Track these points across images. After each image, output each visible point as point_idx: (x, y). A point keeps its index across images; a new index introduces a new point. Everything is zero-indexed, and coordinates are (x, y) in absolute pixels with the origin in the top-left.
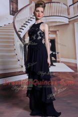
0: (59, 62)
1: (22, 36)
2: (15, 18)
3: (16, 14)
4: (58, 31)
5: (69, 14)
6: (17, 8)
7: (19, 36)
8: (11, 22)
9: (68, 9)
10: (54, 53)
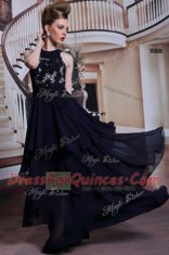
1: (21, 77)
2: (5, 36)
3: (7, 27)
4: (102, 63)
5: (126, 26)
6: (10, 14)
7: (15, 76)
9: (125, 15)
10: (94, 115)
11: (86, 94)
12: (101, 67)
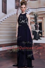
0: (44, 37)
2: (18, 11)
4: (44, 17)
8: (16, 13)
10: (41, 31)
11: (39, 26)
12: (44, 18)
